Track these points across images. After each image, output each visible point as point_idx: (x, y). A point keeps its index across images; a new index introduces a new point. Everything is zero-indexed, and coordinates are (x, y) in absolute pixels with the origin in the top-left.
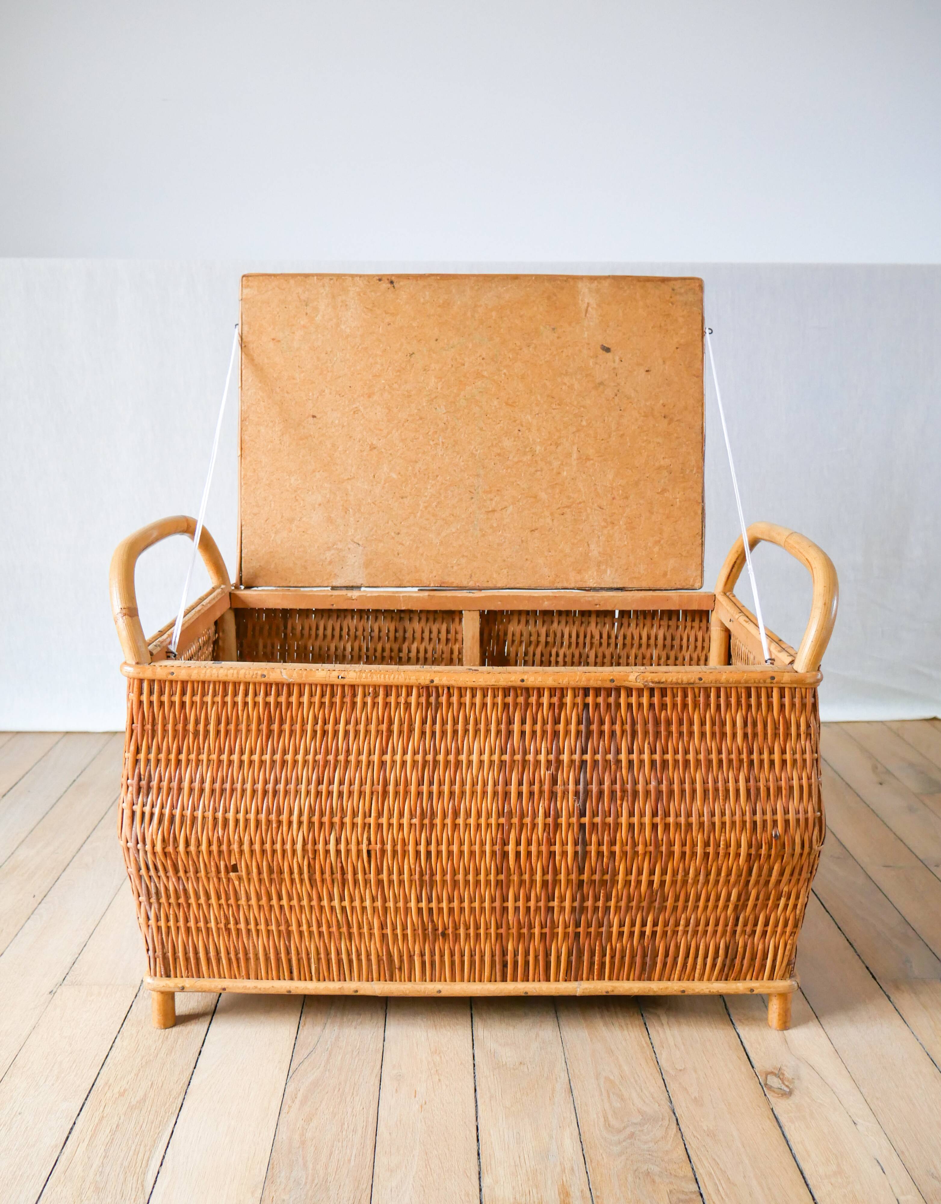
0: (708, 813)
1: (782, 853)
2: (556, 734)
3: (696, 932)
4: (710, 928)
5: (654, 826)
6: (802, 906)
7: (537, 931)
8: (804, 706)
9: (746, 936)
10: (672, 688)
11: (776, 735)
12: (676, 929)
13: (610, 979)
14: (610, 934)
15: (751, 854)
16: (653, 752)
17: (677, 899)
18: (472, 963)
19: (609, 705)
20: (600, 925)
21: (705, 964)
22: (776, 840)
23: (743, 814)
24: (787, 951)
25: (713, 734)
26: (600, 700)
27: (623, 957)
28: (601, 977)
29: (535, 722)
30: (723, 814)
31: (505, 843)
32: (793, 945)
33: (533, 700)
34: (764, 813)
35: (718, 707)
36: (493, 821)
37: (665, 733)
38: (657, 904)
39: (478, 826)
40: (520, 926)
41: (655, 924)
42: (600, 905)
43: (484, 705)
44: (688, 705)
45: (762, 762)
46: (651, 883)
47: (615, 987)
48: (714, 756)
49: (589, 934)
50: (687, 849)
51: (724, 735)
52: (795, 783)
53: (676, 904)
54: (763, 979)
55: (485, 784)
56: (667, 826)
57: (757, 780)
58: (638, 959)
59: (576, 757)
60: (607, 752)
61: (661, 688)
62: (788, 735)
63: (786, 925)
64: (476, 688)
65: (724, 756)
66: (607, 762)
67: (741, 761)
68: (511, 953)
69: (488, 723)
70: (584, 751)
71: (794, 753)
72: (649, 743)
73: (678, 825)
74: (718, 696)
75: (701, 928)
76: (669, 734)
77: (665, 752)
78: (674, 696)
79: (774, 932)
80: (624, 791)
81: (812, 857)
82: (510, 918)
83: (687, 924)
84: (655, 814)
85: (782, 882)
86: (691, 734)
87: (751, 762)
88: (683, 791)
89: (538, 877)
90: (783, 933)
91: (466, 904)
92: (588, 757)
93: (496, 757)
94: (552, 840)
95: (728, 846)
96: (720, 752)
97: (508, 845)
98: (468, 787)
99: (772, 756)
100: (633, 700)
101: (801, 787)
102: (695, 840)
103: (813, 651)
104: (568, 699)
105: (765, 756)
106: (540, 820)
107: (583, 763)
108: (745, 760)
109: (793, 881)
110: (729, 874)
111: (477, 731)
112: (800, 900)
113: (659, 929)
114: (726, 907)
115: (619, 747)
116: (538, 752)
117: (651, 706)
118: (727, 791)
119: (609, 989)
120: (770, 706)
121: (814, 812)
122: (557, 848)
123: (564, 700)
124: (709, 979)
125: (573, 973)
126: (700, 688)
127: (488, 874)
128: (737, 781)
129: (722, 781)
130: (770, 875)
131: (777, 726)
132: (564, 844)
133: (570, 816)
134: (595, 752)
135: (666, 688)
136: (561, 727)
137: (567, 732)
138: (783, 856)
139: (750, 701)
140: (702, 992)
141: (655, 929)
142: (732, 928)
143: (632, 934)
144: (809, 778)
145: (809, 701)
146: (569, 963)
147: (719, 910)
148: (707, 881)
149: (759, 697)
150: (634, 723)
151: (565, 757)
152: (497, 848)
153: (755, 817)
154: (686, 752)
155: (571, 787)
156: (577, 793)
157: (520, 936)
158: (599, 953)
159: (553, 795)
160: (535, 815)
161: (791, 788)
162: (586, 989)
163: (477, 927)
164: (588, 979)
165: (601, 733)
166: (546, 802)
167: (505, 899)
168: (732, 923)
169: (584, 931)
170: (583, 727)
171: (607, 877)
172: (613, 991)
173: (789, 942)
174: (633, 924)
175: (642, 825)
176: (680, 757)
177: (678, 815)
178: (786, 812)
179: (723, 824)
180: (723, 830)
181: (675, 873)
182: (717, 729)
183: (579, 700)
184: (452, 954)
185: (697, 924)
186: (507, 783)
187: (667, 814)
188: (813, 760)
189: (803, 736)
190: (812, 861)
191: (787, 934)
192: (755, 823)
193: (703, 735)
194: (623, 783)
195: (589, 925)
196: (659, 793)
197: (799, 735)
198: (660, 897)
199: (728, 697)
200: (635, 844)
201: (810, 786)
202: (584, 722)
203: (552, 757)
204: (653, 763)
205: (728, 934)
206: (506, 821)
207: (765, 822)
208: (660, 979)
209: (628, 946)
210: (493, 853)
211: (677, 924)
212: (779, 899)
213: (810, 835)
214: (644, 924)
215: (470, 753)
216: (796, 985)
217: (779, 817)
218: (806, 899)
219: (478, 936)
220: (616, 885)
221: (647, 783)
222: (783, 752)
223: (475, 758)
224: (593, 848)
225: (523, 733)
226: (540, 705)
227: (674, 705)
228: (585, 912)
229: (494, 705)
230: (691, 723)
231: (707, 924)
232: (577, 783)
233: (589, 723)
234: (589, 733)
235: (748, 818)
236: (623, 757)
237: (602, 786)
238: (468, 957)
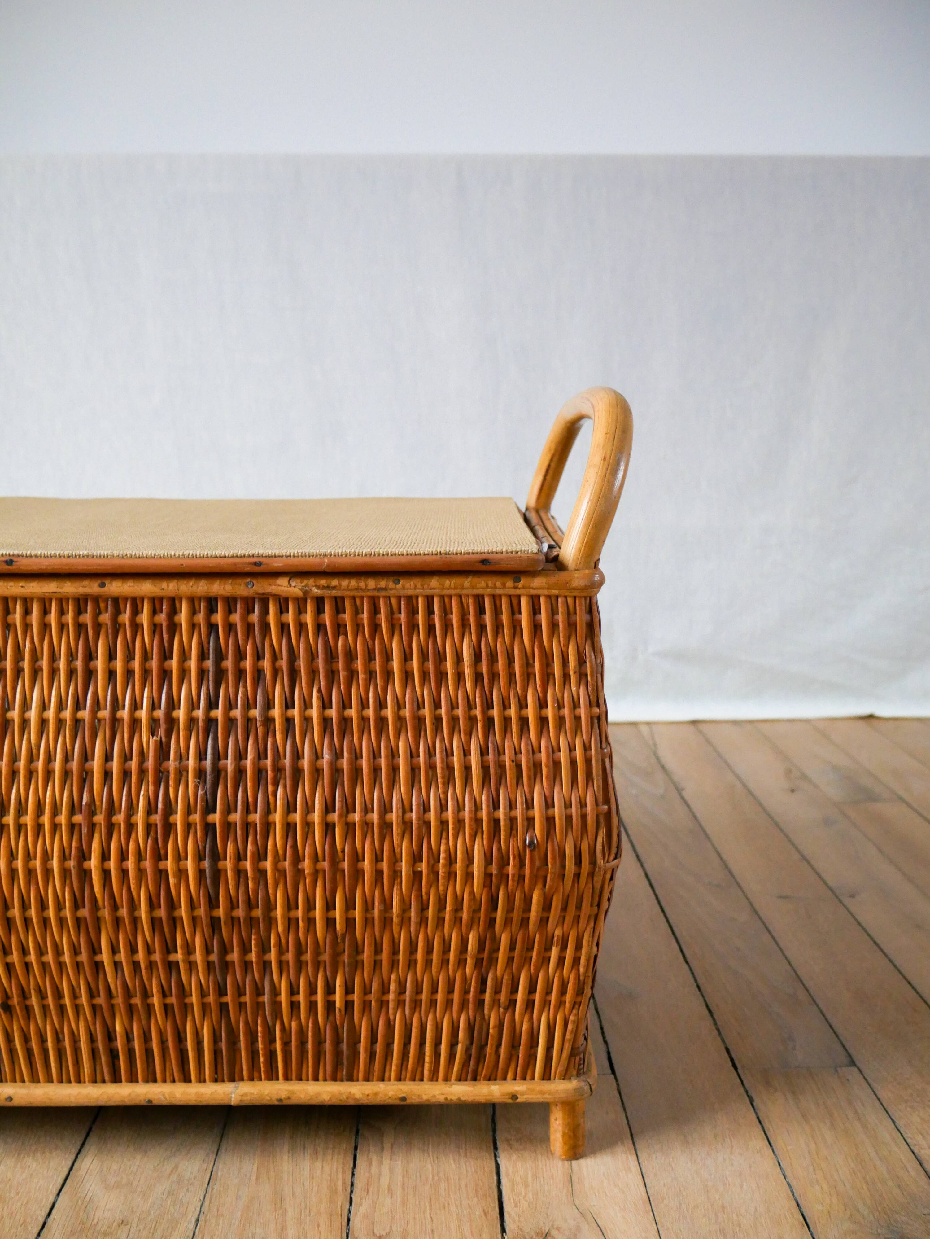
0: (418, 805)
1: (542, 873)
2: (165, 674)
3: (416, 1004)
4: (440, 997)
5: (329, 828)
6: (588, 960)
7: (156, 1000)
8: (571, 626)
9: (501, 1010)
10: (354, 598)
11: (528, 676)
12: (385, 998)
13: (287, 1078)
14: (276, 1006)
15: (491, 875)
16: (326, 704)
17: (378, 950)
18: (60, 1053)
19: (249, 628)
20: (258, 991)
21: (437, 1055)
22: (531, 851)
23: (477, 807)
24: (568, 1033)
25: (425, 675)
26: (236, 618)
27: (302, 1043)
28: (272, 1076)
29: (129, 656)
30: (443, 807)
31: (84, 856)
32: (577, 1023)
33: (125, 617)
34: (512, 805)
35: (431, 629)
36: (62, 819)
37: (345, 673)
38: (346, 957)
39: (39, 828)
40: (128, 994)
41: (348, 990)
42: (254, 960)
43: (45, 627)
44: (381, 625)
45: (506, 721)
46: (330, 923)
47: (293, 1092)
48: (426, 712)
49: (241, 1006)
50: (385, 866)
51: (441, 676)
52: (563, 756)
53: (378, 958)
54: (533, 1078)
55: (50, 758)
56: (349, 828)
57: (500, 752)
58: (328, 1046)
59: (200, 713)
60: (249, 705)
61: (336, 598)
62: (548, 676)
63: (563, 991)
64: (32, 599)
65: (443, 711)
66: (248, 721)
67: (472, 720)
68: (121, 1037)
69: (53, 657)
70: (212, 704)
71: (560, 706)
72: (319, 691)
73: (367, 825)
74: (430, 611)
75: (424, 996)
76: (352, 674)
77: (345, 704)
78: (357, 611)
79: (546, 1003)
80: (278, 769)
81: (598, 879)
82: (109, 980)
83: (402, 990)
84: (329, 808)
85: (550, 920)
86: (388, 675)
87: (489, 722)
88: (376, 770)
89: (143, 912)
90: (561, 1003)
91: (32, 957)
92: (218, 713)
93: (67, 714)
94: (162, 852)
95: (451, 860)
96: (437, 705)
97: (90, 859)
98: (22, 764)
99: (524, 712)
100: (290, 618)
101: (573, 762)
102: (397, 850)
103: (585, 535)
104: (183, 617)
105: (512, 712)
106: (139, 818)
107: (211, 722)
108: (479, 718)
109: (569, 919)
110: (458, 908)
111: (36, 672)
112: (584, 951)
113: (356, 997)
114: (461, 962)
115: (271, 697)
116: (136, 706)
117: (320, 627)
118: (449, 768)
119: (283, 1095)
120: (516, 626)
121: (597, 805)
122: (169, 864)
123: (176, 619)
124: (447, 1079)
125: (225, 1068)
126: (399, 598)
127: (59, 907)
128: (466, 753)
129: (441, 752)
130: (528, 909)
131: (531, 661)
132: (180, 857)
133: (189, 810)
134: (230, 705)
135: (343, 598)
136: (174, 663)
137: (184, 673)
138: (546, 877)
139: (484, 620)
140: (433, 1100)
141: (350, 998)
142: (475, 997)
143: (312, 1006)
144: (586, 748)
145: (581, 618)
146: (216, 1053)
147: (451, 966)
148: (423, 920)
149: (497, 612)
150: (293, 656)
151: (181, 714)
152: (71, 864)
153: (496, 813)
154: (381, 705)
155: (191, 763)
156: (200, 773)
157: (131, 1009)
158: (263, 1037)
159: (161, 776)
160: (132, 809)
161: (557, 764)
162: (246, 1095)
163: (58, 994)
164: (251, 1079)
165: (240, 674)
166: (151, 788)
167: (95, 950)
168: (476, 988)
169: (233, 1001)
170: (209, 664)
171: (258, 913)
172: (289, 1098)
173: (572, 1018)
174: (312, 991)
175: (308, 825)
176: (370, 712)
177: (367, 809)
178: (549, 804)
179: (443, 824)
180: (444, 835)
181: (368, 907)
182: (431, 666)
183: (200, 618)
184: (26, 1039)
185: (418, 990)
186: (86, 757)
187: (349, 808)
188: (592, 718)
189: (573, 678)
190: (598, 886)
191: (567, 1005)
192: (497, 822)
193: (407, 676)
194: (277, 756)
195: (240, 992)
196: (336, 771)
197: (566, 677)
198: (349, 945)
199: (446, 612)
200: (297, 859)
201: (588, 761)
202: (211, 656)
203: (160, 713)
204: (326, 722)
205: (471, 1006)
206: (84, 819)
207: (512, 821)
208: (367, 1079)
209: (310, 1025)
210: (65, 873)
211: (385, 989)
212: (548, 949)
213: (592, 843)
214: (330, 990)
215: (26, 706)
216: (586, 1088)
217: (537, 812)
218: (595, 948)
219: (62, 1009)
220: (273, 926)
221: (317, 755)
222: (542, 704)
223: (33, 715)
224: (228, 865)
225: (111, 674)
226: (136, 627)
227: (358, 627)
228: (231, 970)
229: (62, 627)
230: (387, 657)
231: (434, 991)
232: (201, 756)
233: (220, 656)
234: (220, 675)
235: (484, 814)
236: (276, 712)
237: (243, 762)
238: (53, 1042)
